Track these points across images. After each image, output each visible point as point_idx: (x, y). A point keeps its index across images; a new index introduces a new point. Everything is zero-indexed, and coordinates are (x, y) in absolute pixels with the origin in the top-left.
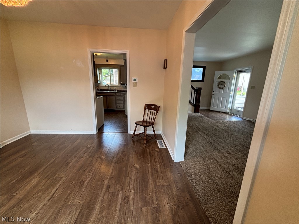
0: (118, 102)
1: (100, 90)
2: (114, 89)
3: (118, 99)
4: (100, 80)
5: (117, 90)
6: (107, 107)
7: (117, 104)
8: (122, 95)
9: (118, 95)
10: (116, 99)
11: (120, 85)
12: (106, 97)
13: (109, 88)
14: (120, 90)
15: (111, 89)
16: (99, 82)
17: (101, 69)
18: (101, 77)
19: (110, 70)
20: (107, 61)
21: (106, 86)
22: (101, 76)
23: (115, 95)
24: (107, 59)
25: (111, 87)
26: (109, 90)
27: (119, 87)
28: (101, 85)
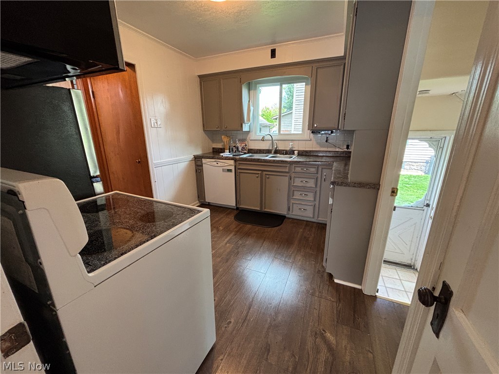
0: (297, 195)
1: (250, 151)
2: (288, 149)
3: (298, 182)
4: (249, 120)
5: (296, 152)
6: (261, 207)
7: (292, 201)
8: (313, 170)
9: (298, 169)
10: (289, 184)
11: (308, 134)
12: (262, 175)
13: (273, 147)
14: (306, 152)
15: (280, 148)
16: (246, 128)
17: (255, 89)
18: (254, 111)
19: (281, 86)
20: (273, 54)
22: (252, 108)
23: (287, 170)
24: (272, 48)
25: (278, 140)
26: (273, 152)
27: (306, 140)
28: (252, 136)
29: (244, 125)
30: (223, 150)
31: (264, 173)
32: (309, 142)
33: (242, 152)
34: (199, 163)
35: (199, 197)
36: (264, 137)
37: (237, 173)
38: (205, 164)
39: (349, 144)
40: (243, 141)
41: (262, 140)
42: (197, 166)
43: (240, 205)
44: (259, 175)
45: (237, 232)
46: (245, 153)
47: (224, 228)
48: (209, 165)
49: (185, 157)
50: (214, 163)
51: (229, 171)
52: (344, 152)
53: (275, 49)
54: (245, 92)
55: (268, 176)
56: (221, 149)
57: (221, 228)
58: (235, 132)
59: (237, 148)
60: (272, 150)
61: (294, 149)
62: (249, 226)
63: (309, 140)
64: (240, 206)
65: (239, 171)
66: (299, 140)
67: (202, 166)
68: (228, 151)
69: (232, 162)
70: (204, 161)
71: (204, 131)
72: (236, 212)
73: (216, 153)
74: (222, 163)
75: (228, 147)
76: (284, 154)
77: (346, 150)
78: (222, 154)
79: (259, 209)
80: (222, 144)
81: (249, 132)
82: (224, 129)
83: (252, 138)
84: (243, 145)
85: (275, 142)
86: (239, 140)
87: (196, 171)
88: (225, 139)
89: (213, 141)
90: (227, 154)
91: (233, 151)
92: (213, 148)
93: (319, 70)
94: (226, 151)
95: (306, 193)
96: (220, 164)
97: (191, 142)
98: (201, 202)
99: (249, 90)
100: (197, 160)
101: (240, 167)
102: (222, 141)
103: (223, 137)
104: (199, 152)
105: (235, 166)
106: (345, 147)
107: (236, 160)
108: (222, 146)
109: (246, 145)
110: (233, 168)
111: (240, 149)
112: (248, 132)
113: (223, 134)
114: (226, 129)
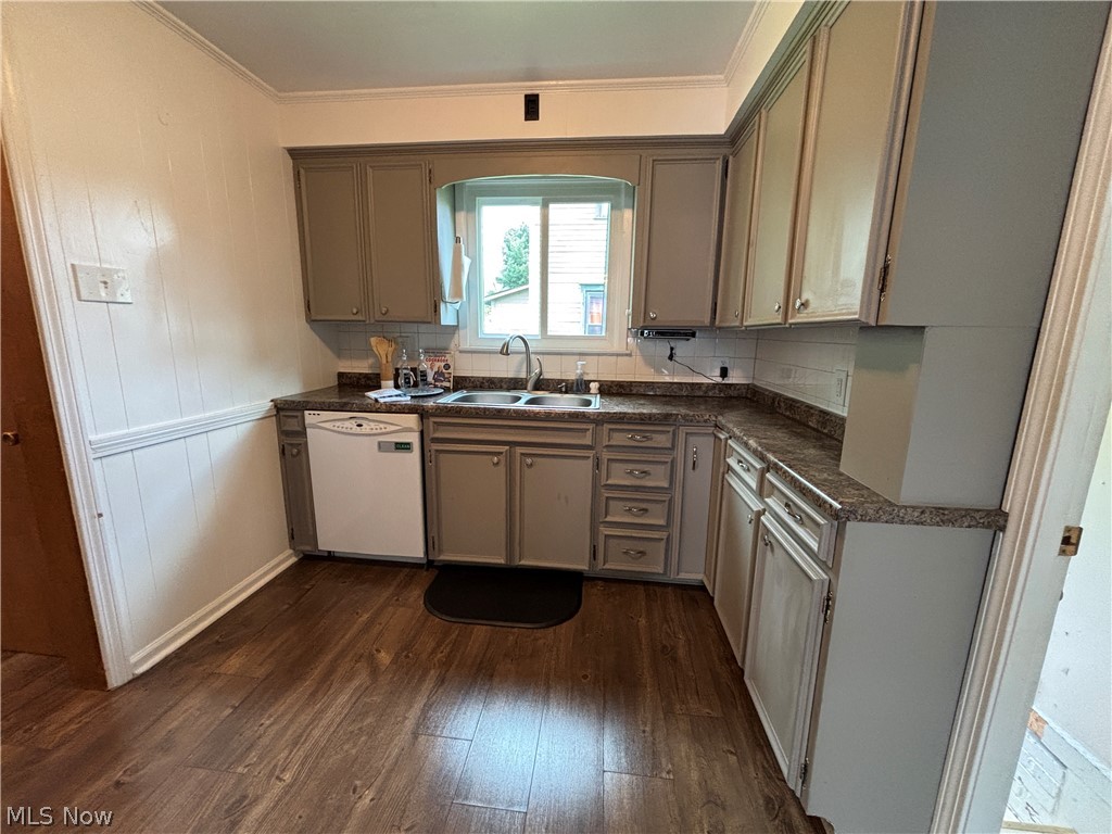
0: (618, 513)
1: (460, 383)
2: (571, 377)
3: (619, 475)
4: (457, 293)
5: (594, 386)
6: (510, 553)
7: (605, 531)
8: (661, 439)
9: (621, 438)
10: (595, 479)
11: (622, 339)
12: (510, 458)
13: (529, 371)
14: (620, 384)
15: (550, 376)
16: (447, 317)
17: (472, 209)
18: (472, 265)
19: (545, 206)
20: (532, 107)
21: (505, 351)
22: (466, 261)
23: (587, 442)
24: (529, 92)
25: (543, 354)
26: (530, 386)
27: (618, 355)
28: (465, 340)
29: (442, 306)
30: (374, 382)
31: (519, 450)
32: (627, 358)
33: (436, 387)
34: (293, 425)
35: (292, 537)
36: (506, 345)
37: (427, 454)
38: (314, 426)
39: (726, 365)
40: (437, 352)
41: (501, 353)
42: (283, 433)
43: (440, 552)
44: (502, 458)
45: (446, 664)
46: (447, 390)
47: (397, 655)
48: (327, 432)
49: (238, 407)
50: (348, 424)
51: (403, 447)
52: (715, 385)
53: (537, 96)
54: (443, 211)
55: (529, 461)
56: (366, 376)
57: (385, 658)
58: (414, 327)
59: (424, 374)
60: (527, 380)
61: (586, 378)
62: (480, 632)
63: (627, 355)
64: (442, 557)
65: (435, 447)
66: (599, 355)
67: (303, 433)
68: (391, 383)
69: (412, 420)
70: (310, 417)
71: (311, 321)
72: (426, 578)
73: (351, 391)
74: (373, 423)
75: (391, 372)
76: (561, 392)
77: (719, 380)
78: (372, 395)
79: (503, 562)
80: (371, 361)
81: (456, 328)
82: (378, 316)
83: (466, 346)
84: (437, 364)
85: (532, 356)
86: (426, 351)
87: (283, 452)
88: (381, 348)
89: (340, 353)
90: (387, 393)
91: (409, 382)
92: (341, 375)
93: (658, 167)
94: (383, 383)
95: (644, 506)
96: (366, 428)
97: (262, 355)
98: (302, 552)
99: (454, 210)
100: (287, 418)
101: (436, 435)
102: (368, 352)
103: (373, 340)
104: (290, 389)
105: (422, 433)
106: (718, 372)
107: (423, 414)
108: (371, 367)
109: (447, 367)
110: (414, 439)
111: (430, 379)
112: (454, 329)
113: (375, 333)
114: (384, 318)
